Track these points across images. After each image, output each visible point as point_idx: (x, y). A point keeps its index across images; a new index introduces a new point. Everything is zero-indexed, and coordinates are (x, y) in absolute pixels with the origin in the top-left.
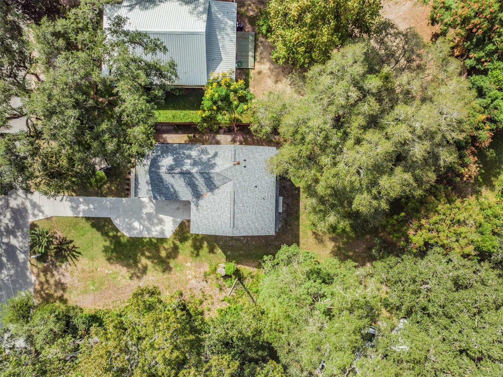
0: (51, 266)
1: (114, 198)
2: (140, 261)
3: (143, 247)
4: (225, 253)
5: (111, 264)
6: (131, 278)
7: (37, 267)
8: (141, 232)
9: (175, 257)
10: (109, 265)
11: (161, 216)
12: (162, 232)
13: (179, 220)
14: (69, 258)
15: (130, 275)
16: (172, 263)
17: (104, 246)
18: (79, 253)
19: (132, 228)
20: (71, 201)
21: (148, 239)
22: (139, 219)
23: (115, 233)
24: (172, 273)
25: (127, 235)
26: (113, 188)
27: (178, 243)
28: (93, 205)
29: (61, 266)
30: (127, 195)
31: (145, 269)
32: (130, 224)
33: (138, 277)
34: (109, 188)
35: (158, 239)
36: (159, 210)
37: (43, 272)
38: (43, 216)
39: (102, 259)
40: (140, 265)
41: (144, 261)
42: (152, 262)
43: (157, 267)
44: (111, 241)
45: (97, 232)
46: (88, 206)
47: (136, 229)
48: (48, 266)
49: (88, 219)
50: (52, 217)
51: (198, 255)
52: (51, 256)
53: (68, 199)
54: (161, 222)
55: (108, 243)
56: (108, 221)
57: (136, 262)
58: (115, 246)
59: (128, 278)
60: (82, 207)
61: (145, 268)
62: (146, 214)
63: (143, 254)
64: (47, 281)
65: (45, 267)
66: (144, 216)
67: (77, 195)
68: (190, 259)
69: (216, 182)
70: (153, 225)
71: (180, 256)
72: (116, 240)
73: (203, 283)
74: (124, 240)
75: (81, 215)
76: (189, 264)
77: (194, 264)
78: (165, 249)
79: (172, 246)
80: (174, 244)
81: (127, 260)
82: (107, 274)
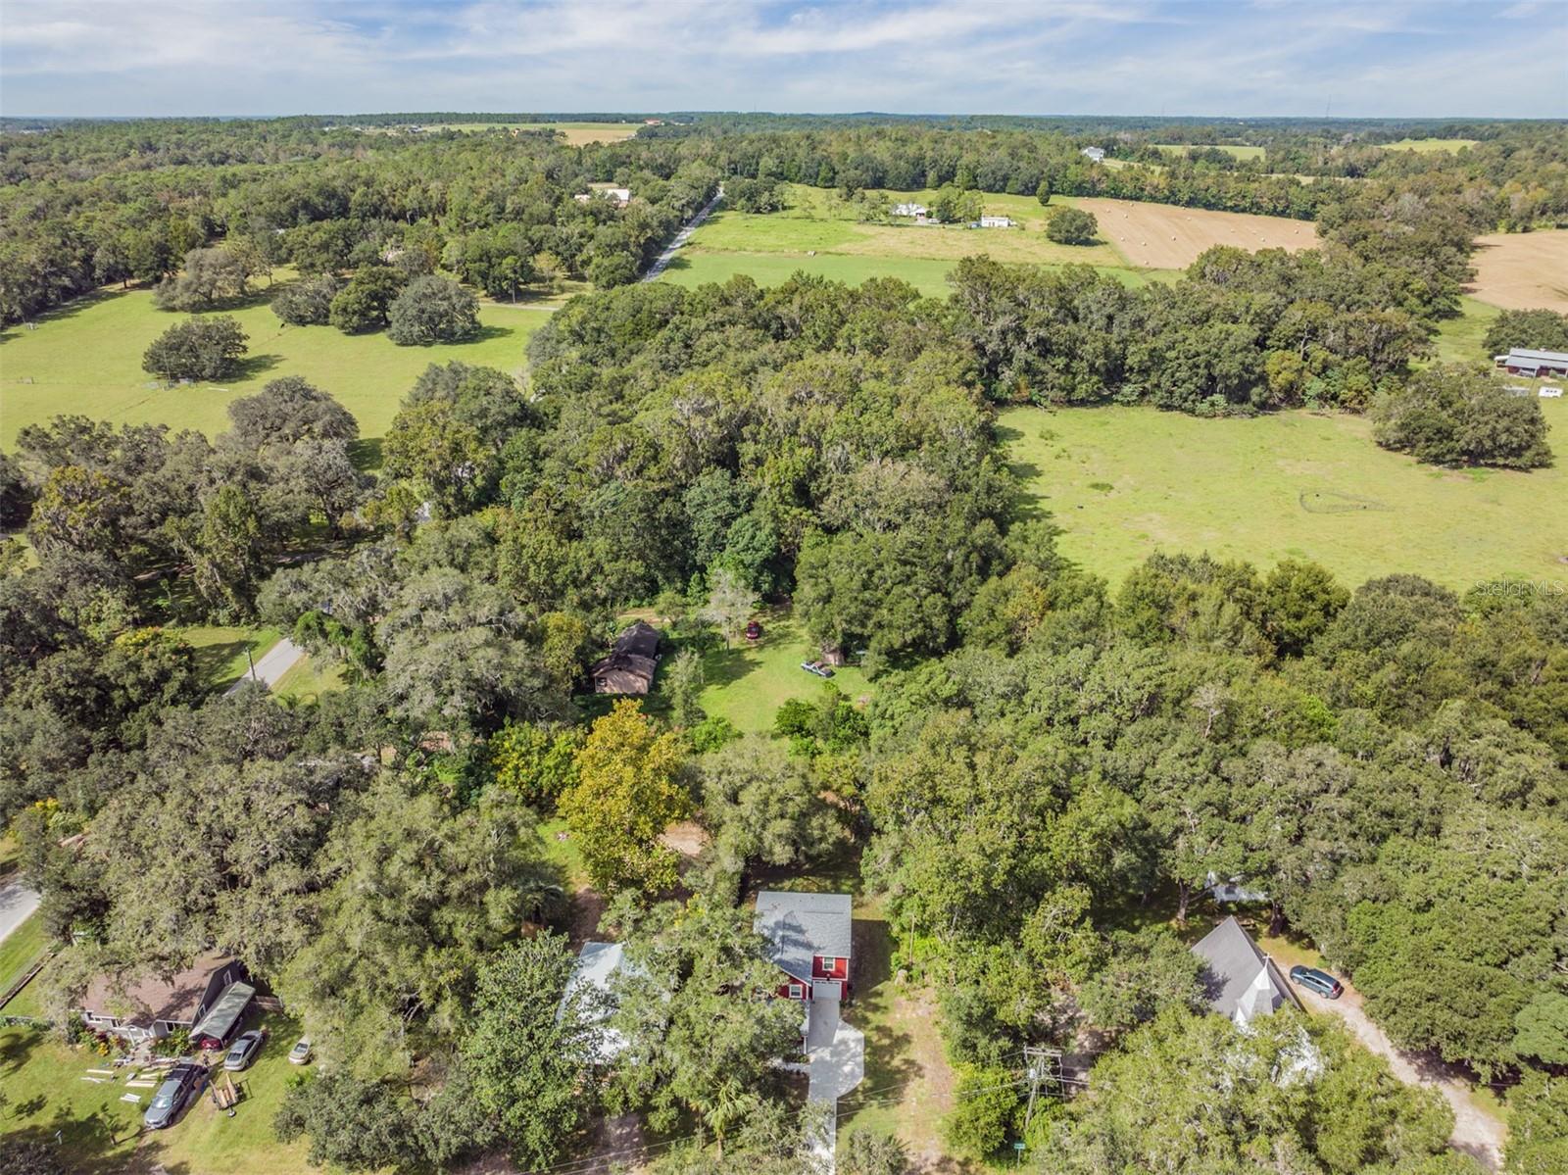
1: (810, 1091)
2: (897, 1067)
3: (877, 1062)
5: (904, 1100)
6: (922, 1077)
8: (857, 1064)
9: (890, 1030)
10: (905, 1103)
11: (835, 1041)
12: (858, 1040)
13: (841, 1023)
15: (918, 1078)
16: (898, 1033)
17: (880, 1108)
19: (852, 1073)
20: (813, 1146)
21: (867, 1057)
22: (839, 1065)
23: (859, 1093)
24: (911, 1033)
25: (861, 1079)
26: (796, 1092)
27: (870, 1026)
29: (913, 1163)
30: (806, 1077)
31: (910, 1062)
32: (846, 1075)
33: (920, 1069)
34: (795, 1098)
35: (866, 1046)
36: (827, 1043)
39: (897, 1110)
40: (904, 1067)
41: (897, 1062)
42: (898, 1053)
43: (905, 1048)
44: (871, 1098)
45: (858, 1115)
47: (853, 1070)
49: (839, 1125)
51: (886, 1007)
53: (810, 1149)
54: (844, 1042)
55: (875, 1103)
56: (841, 1101)
57: (898, 1071)
58: (877, 1094)
59: (921, 1080)
61: (906, 1061)
62: (832, 1057)
63: (888, 1063)
66: (834, 1059)
68: (891, 1015)
69: (795, 923)
70: (848, 1050)
71: (889, 1024)
72: (870, 1092)
73: (921, 1002)
74: (869, 1084)
75: (834, 1133)
76: (898, 1016)
77: (897, 1010)
78: (880, 1039)
79: (875, 1032)
80: (873, 1029)
81: (896, 1080)
82: (918, 1103)
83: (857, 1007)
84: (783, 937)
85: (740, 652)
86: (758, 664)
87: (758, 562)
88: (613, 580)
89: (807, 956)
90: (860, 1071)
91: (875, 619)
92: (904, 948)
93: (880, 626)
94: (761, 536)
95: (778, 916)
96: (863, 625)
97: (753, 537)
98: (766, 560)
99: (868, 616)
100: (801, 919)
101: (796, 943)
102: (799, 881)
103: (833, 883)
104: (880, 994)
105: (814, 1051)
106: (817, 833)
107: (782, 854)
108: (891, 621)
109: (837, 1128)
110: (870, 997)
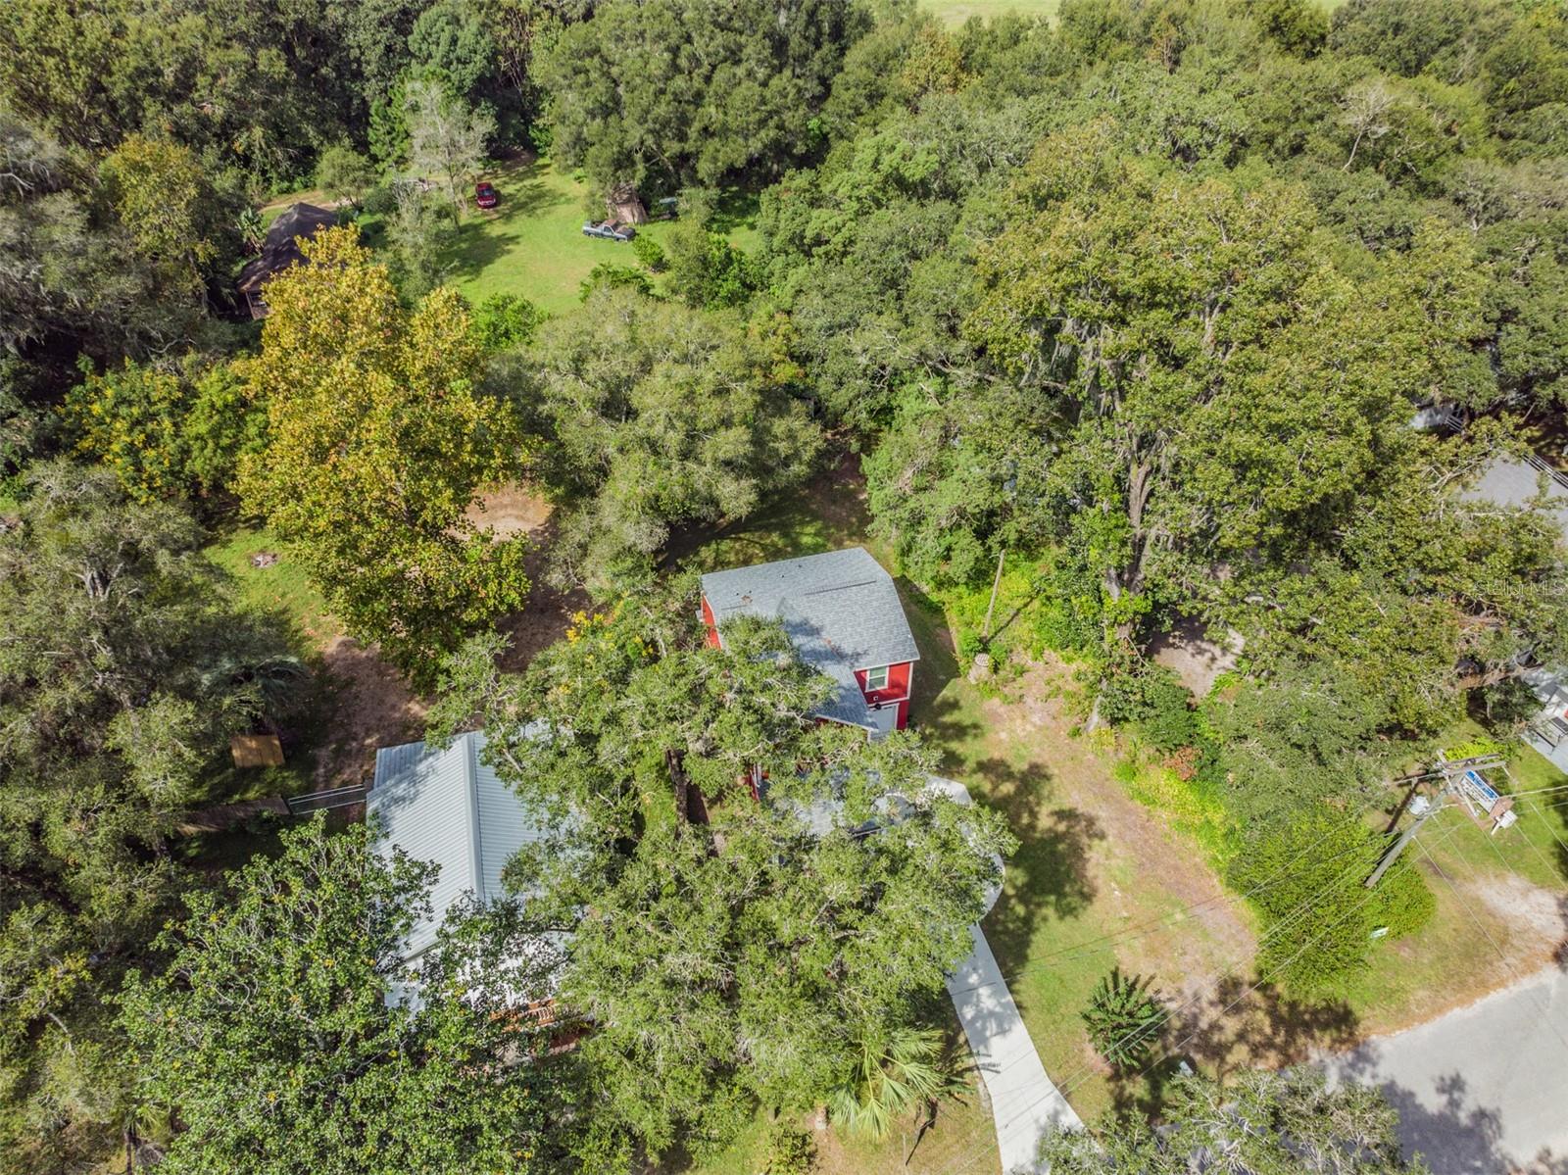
0: (1196, 1040)
2: (1050, 830)
4: (943, 684)
5: (1095, 890)
6: (1102, 836)
9: (1002, 763)
10: (1100, 895)
15: (1096, 842)
16: (1019, 766)
17: (1061, 918)
18: (1115, 975)
20: (984, 1040)
23: (1013, 901)
24: (1040, 761)
25: (1006, 873)
27: (968, 766)
28: (967, 976)
29: (1178, 1013)
31: (1065, 814)
33: (1091, 822)
35: (981, 805)
37: (1223, 1060)
38: (1064, 1111)
39: (1093, 915)
40: (1062, 827)
41: (1045, 822)
42: (1038, 804)
43: (1045, 792)
44: (1039, 905)
45: (1033, 946)
46: (973, 989)
48: (1199, 1048)
49: (1010, 979)
50: (1056, 1085)
51: (976, 726)
52: (1165, 1048)
53: (982, 1050)
55: (1049, 911)
56: (991, 927)
57: (1058, 838)
58: (1044, 892)
59: (1104, 844)
60: (989, 1003)
61: (1061, 815)
63: (1032, 827)
64: (1241, 1037)
67: (960, 1028)
68: (990, 736)
69: (798, 619)
71: (996, 755)
72: (1030, 894)
73: (1029, 700)
74: (1022, 876)
75: (1009, 998)
76: (1003, 735)
77: (998, 727)
78: (995, 788)
79: (980, 775)
80: (974, 772)
81: (1063, 857)
82: (1123, 890)
85: (476, 228)
86: (513, 239)
87: (468, 83)
88: (230, 81)
89: (846, 676)
91: (697, 126)
92: (952, 616)
93: (706, 132)
94: (467, 35)
96: (682, 137)
97: (454, 41)
98: (480, 79)
99: (684, 121)
100: (804, 609)
103: (785, 535)
104: (954, 705)
108: (724, 124)
109: (1009, 985)
110: (942, 714)
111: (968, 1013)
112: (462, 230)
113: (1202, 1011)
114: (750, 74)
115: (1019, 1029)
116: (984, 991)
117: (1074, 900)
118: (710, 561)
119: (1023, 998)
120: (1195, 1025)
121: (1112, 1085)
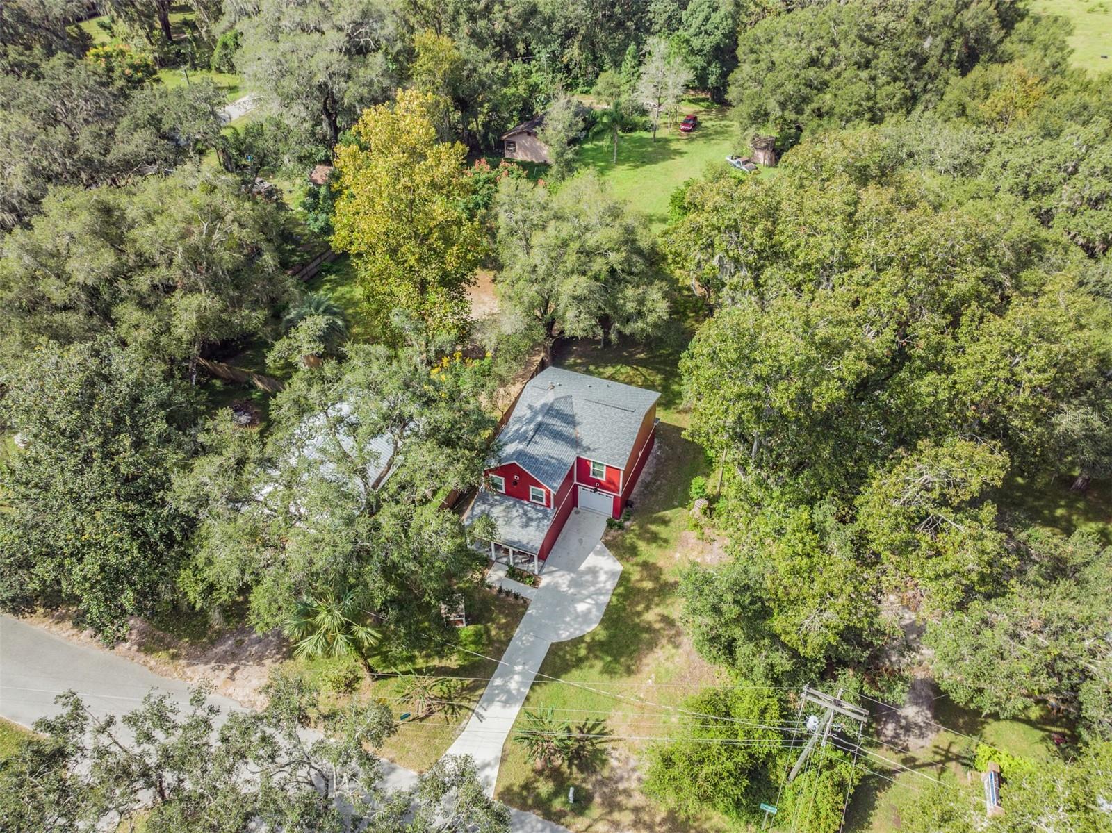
0: (607, 790)
1: (521, 625)
2: (649, 623)
3: (624, 609)
4: (674, 507)
5: (639, 671)
6: (677, 646)
7: (596, 821)
8: (597, 604)
9: (660, 570)
10: (639, 676)
11: (583, 567)
12: (612, 574)
13: (600, 546)
14: (598, 746)
15: (670, 647)
16: (668, 577)
17: (602, 673)
18: (598, 722)
19: (586, 616)
20: (490, 701)
21: (614, 599)
22: (574, 599)
23: (584, 645)
25: (594, 626)
26: (504, 621)
27: (635, 560)
28: (516, 664)
29: (613, 769)
30: (526, 604)
31: (667, 620)
32: (577, 616)
33: (679, 634)
34: (500, 628)
35: (619, 584)
36: (571, 567)
37: (611, 812)
38: (493, 767)
39: (623, 684)
40: (657, 626)
41: (651, 616)
42: (657, 605)
43: (669, 601)
44: (596, 657)
45: (569, 675)
46: (514, 673)
47: (589, 611)
48: (603, 795)
49: (538, 681)
50: (504, 751)
51: (666, 541)
52: (584, 781)
53: (485, 705)
54: (593, 571)
55: (599, 665)
56: (556, 649)
57: (649, 629)
58: (607, 652)
59: (673, 651)
60: (513, 685)
61: (665, 619)
62: (569, 586)
63: (639, 614)
64: (636, 810)
65: (603, 803)
66: (571, 591)
67: (485, 686)
68: (669, 552)
69: (567, 411)
70: (594, 583)
71: (660, 564)
72: (597, 648)
73: (716, 545)
74: (602, 635)
75: (526, 691)
76: (678, 555)
77: (680, 548)
78: (641, 580)
79: (639, 569)
80: (637, 564)
81: (640, 641)
82: (655, 682)
83: (628, 531)
84: (540, 425)
85: (667, 141)
86: (682, 154)
87: (707, 48)
89: (568, 456)
90: (597, 615)
91: (815, 105)
95: (549, 398)
96: (799, 111)
97: (707, 19)
99: (806, 100)
100: (579, 409)
101: (557, 436)
102: (626, 370)
103: (665, 379)
104: (665, 522)
105: (550, 573)
106: (631, 307)
107: (575, 323)
108: (832, 108)
109: (534, 684)
110: (652, 523)
111: (497, 682)
112: (656, 140)
113: (629, 779)
114: (873, 79)
115: (515, 710)
116: (517, 678)
117: (622, 669)
118: (608, 374)
119: (534, 697)
120: (616, 783)
121: (532, 775)
